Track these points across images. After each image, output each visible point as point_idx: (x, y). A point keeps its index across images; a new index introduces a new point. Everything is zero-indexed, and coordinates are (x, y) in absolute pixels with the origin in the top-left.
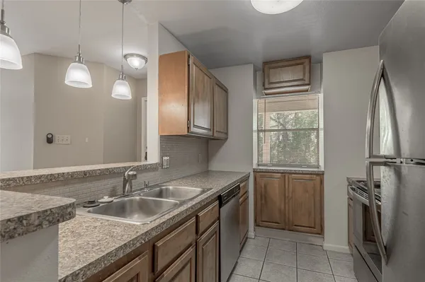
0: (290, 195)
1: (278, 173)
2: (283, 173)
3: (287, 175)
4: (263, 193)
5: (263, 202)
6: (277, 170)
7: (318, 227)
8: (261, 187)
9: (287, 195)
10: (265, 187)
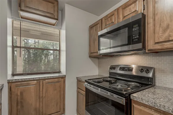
0: (44, 95)
1: (34, 80)
2: (39, 80)
3: (41, 81)
4: (19, 100)
5: (19, 107)
6: (33, 78)
7: (62, 110)
8: (17, 95)
9: (41, 96)
10: (22, 93)
